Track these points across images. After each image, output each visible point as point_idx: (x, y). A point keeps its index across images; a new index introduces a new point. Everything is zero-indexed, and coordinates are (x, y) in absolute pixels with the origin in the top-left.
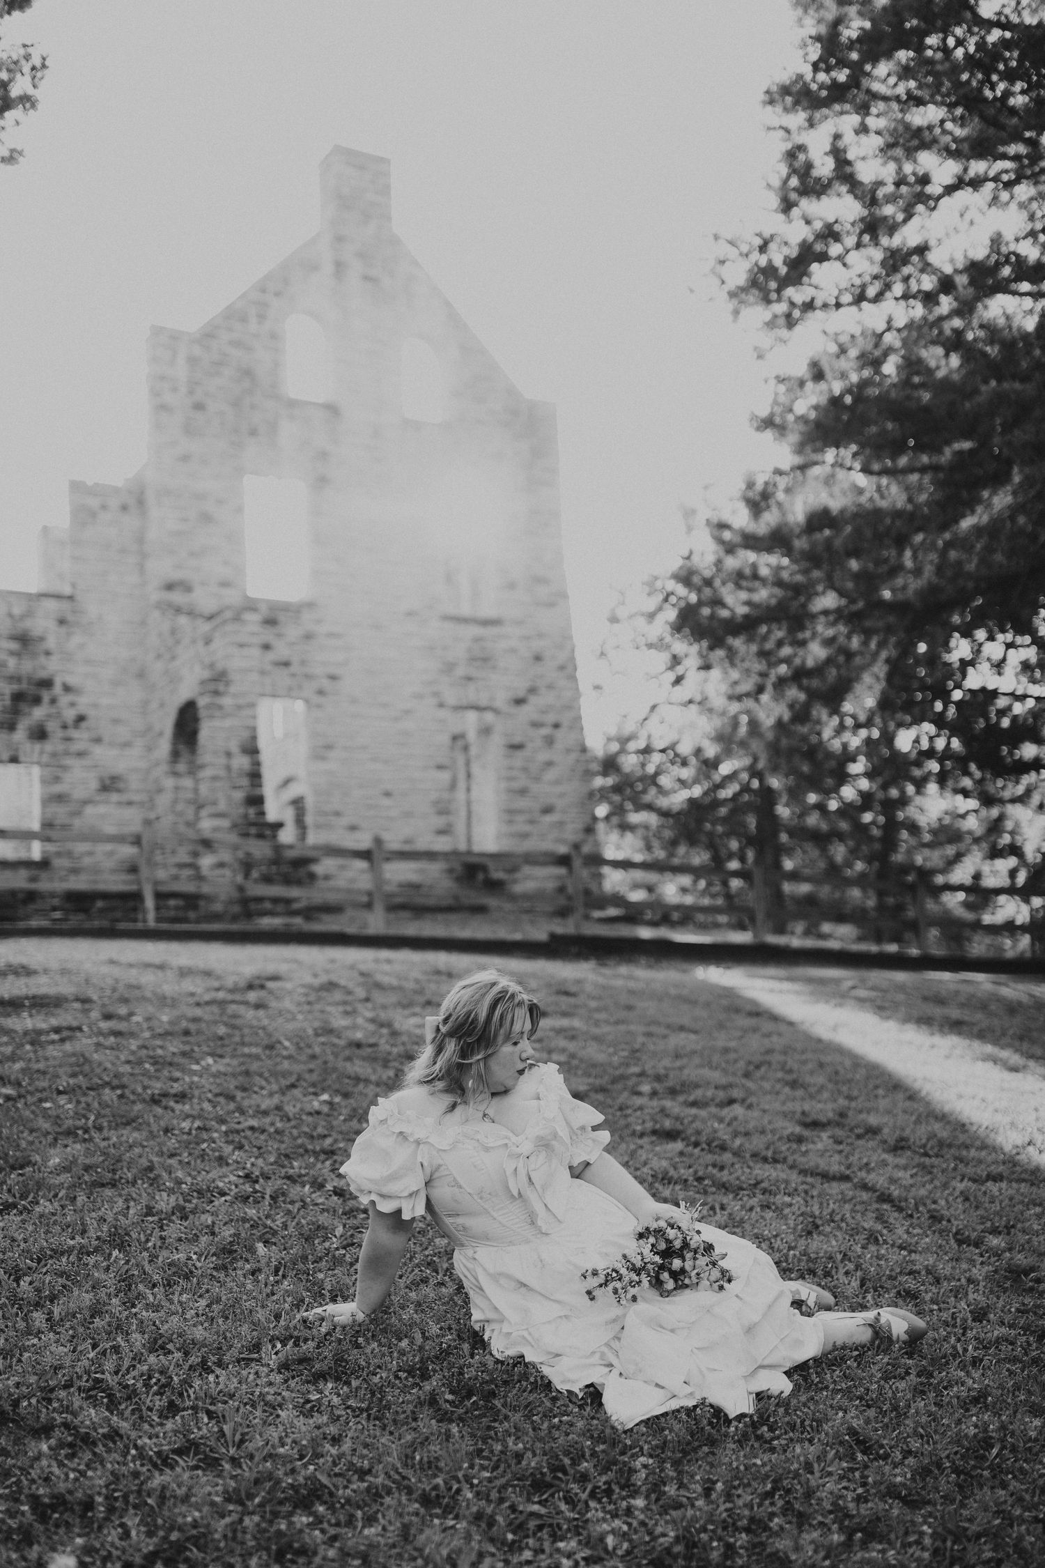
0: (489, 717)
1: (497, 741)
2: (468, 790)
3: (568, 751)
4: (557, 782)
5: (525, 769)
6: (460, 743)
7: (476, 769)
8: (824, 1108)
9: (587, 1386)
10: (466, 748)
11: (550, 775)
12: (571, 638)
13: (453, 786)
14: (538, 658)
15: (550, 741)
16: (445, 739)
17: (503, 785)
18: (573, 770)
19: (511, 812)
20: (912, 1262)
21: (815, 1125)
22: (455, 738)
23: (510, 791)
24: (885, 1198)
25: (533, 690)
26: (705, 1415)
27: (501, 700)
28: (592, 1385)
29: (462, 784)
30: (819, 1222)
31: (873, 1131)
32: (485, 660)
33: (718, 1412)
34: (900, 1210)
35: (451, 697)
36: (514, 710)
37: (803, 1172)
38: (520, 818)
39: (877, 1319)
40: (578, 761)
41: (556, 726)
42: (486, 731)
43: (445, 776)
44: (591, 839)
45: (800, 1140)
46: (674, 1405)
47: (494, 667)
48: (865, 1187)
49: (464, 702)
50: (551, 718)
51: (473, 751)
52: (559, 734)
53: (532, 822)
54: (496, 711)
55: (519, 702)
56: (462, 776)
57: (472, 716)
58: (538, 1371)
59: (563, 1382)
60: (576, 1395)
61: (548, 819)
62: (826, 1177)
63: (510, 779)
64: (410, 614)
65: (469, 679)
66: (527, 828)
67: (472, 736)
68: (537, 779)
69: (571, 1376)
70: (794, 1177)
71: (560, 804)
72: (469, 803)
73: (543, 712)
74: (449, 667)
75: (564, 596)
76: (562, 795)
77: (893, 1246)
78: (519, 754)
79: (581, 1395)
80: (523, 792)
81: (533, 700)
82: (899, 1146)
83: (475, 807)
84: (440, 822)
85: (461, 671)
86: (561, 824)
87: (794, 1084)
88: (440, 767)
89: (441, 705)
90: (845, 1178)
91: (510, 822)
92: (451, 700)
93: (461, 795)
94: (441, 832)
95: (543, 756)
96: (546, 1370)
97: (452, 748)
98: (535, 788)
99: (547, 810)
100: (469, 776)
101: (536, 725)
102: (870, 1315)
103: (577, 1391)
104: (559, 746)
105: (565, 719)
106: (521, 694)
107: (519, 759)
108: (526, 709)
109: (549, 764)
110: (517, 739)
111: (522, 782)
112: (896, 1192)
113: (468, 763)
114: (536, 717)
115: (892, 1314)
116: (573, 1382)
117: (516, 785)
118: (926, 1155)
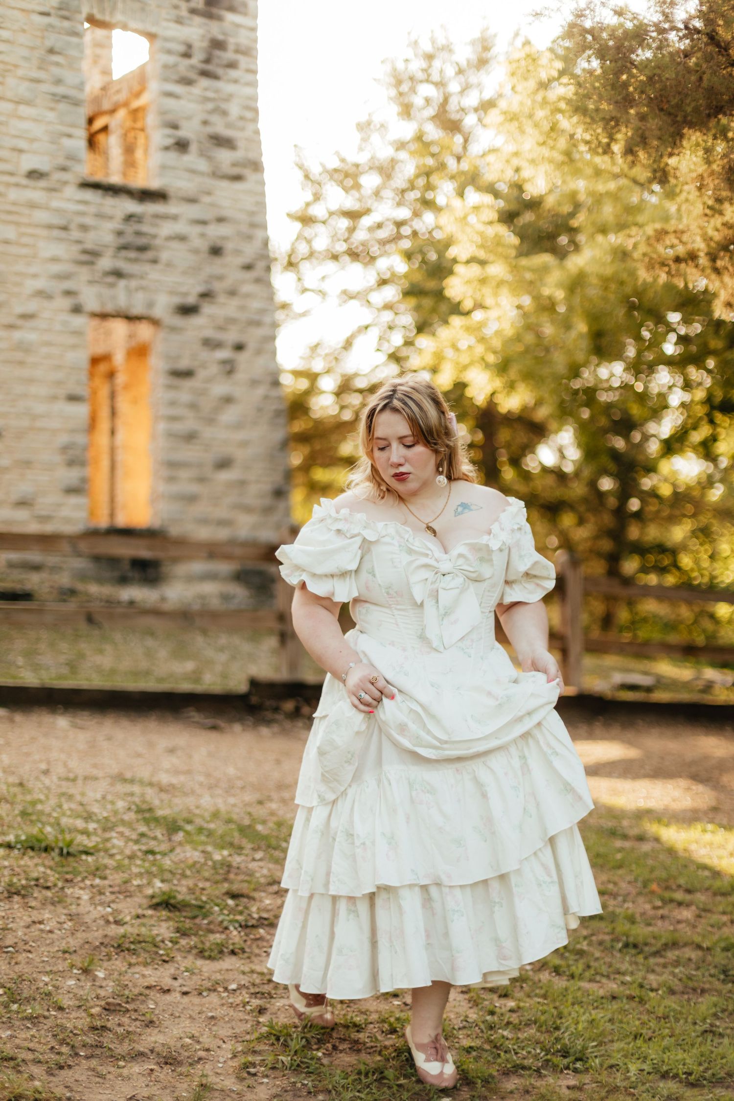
0: (144, 331)
1: (156, 363)
2: (113, 432)
3: (254, 383)
4: (238, 426)
5: (193, 406)
6: (103, 368)
7: (123, 404)
10: (111, 375)
11: (229, 415)
12: (264, 227)
13: (92, 424)
14: (216, 251)
15: (229, 368)
16: (82, 357)
17: (162, 426)
18: (260, 410)
19: (172, 465)
22: (95, 361)
23: (171, 435)
25: (206, 295)
27: (163, 306)
29: (104, 425)
32: (142, 249)
35: (91, 299)
36: (179, 321)
38: (184, 474)
40: (266, 397)
41: (239, 347)
42: (140, 352)
43: (82, 411)
44: (282, 505)
47: (155, 261)
49: (109, 308)
50: (232, 336)
51: (121, 379)
52: (242, 358)
53: (201, 480)
54: (155, 322)
55: (187, 311)
56: (104, 413)
57: (119, 328)
61: (225, 476)
63: (173, 419)
64: (34, 175)
65: (118, 274)
66: (194, 488)
67: (119, 358)
68: (211, 421)
71: (240, 455)
72: (113, 451)
73: (221, 328)
74: (91, 255)
75: (256, 166)
76: (244, 444)
78: (188, 383)
80: (190, 437)
81: (208, 309)
83: (120, 457)
84: (72, 475)
85: (106, 263)
86: (242, 483)
88: (73, 398)
89: (77, 310)
91: (171, 479)
92: (91, 303)
93: (102, 439)
94: (72, 491)
95: (220, 389)
97: (92, 375)
98: (208, 433)
99: (224, 464)
100: (113, 413)
101: (210, 344)
104: (241, 376)
105: (252, 337)
106: (191, 300)
107: (185, 391)
108: (195, 321)
109: (228, 400)
110: (184, 364)
111: (190, 424)
113: (113, 396)
114: (209, 333)
117: (179, 427)
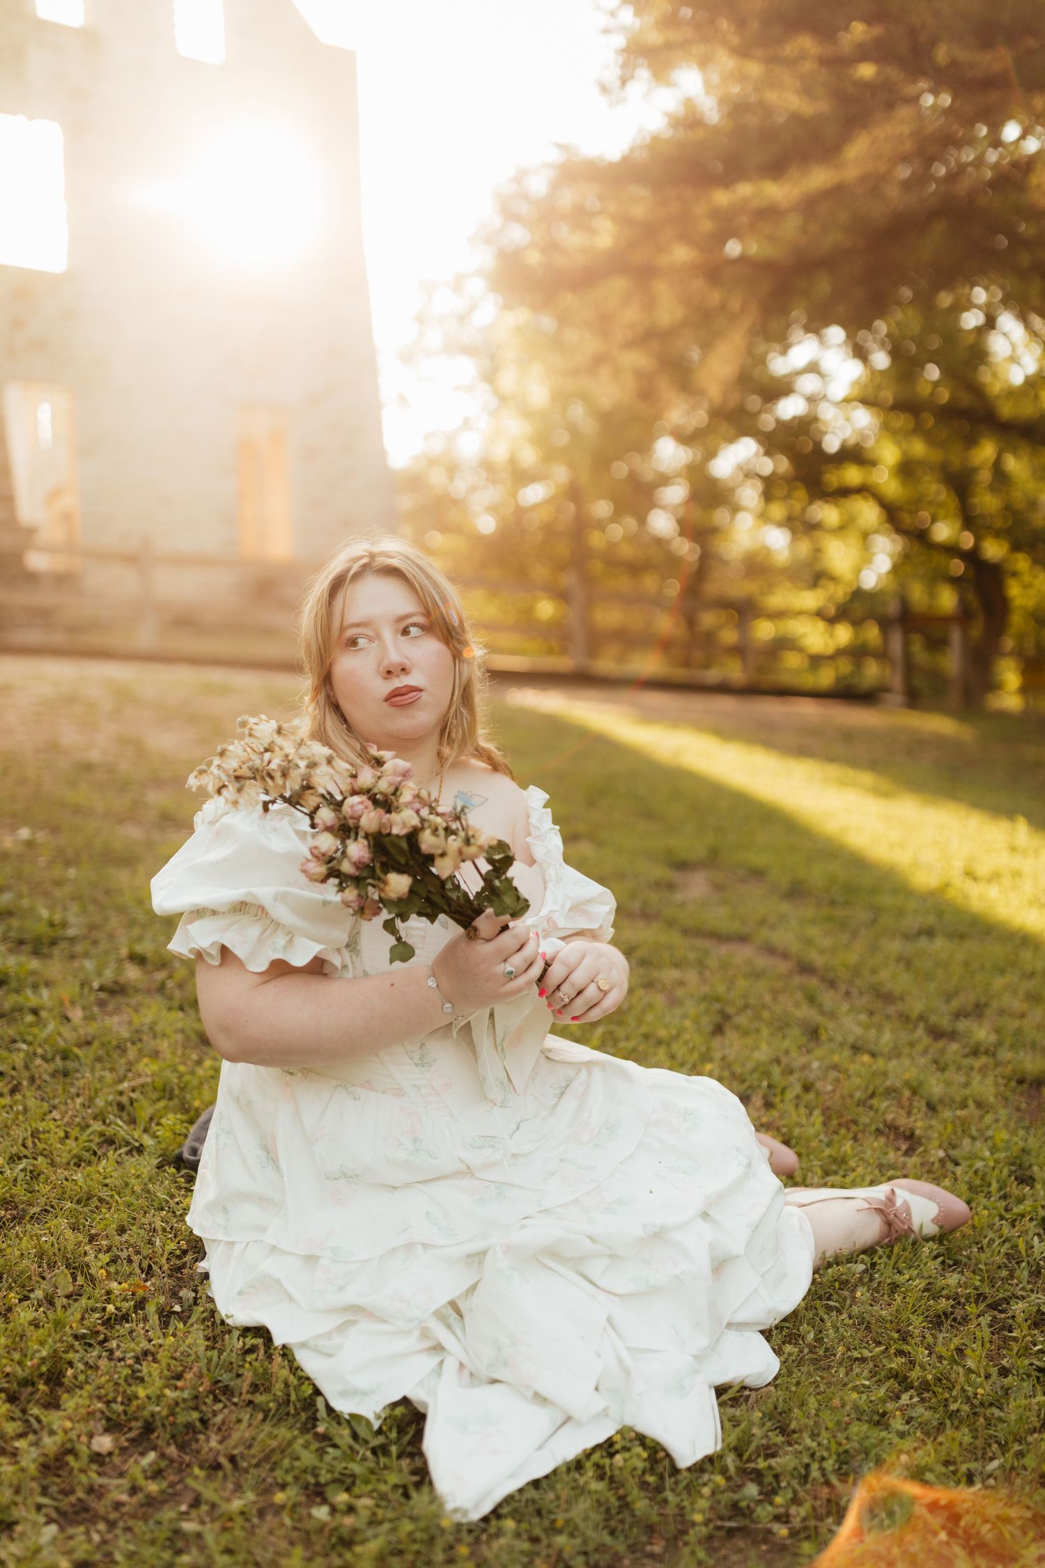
8: (691, 845)
9: (394, 1405)
20: (885, 1074)
21: (682, 866)
24: (806, 969)
26: (632, 1461)
28: (405, 1401)
30: (730, 1010)
31: (758, 874)
33: (656, 1453)
34: (832, 984)
37: (686, 932)
39: (891, 1199)
45: (671, 886)
46: (570, 1446)
48: (771, 950)
58: (295, 1369)
59: (344, 1394)
60: (368, 1423)
62: (717, 936)
69: (360, 1382)
70: (676, 938)
77: (842, 1045)
79: (376, 1425)
82: (796, 892)
87: (649, 815)
90: (743, 939)
96: (310, 1363)
102: (880, 1192)
103: (371, 1417)
112: (819, 961)
115: (912, 1191)
116: (365, 1394)
118: (832, 903)
